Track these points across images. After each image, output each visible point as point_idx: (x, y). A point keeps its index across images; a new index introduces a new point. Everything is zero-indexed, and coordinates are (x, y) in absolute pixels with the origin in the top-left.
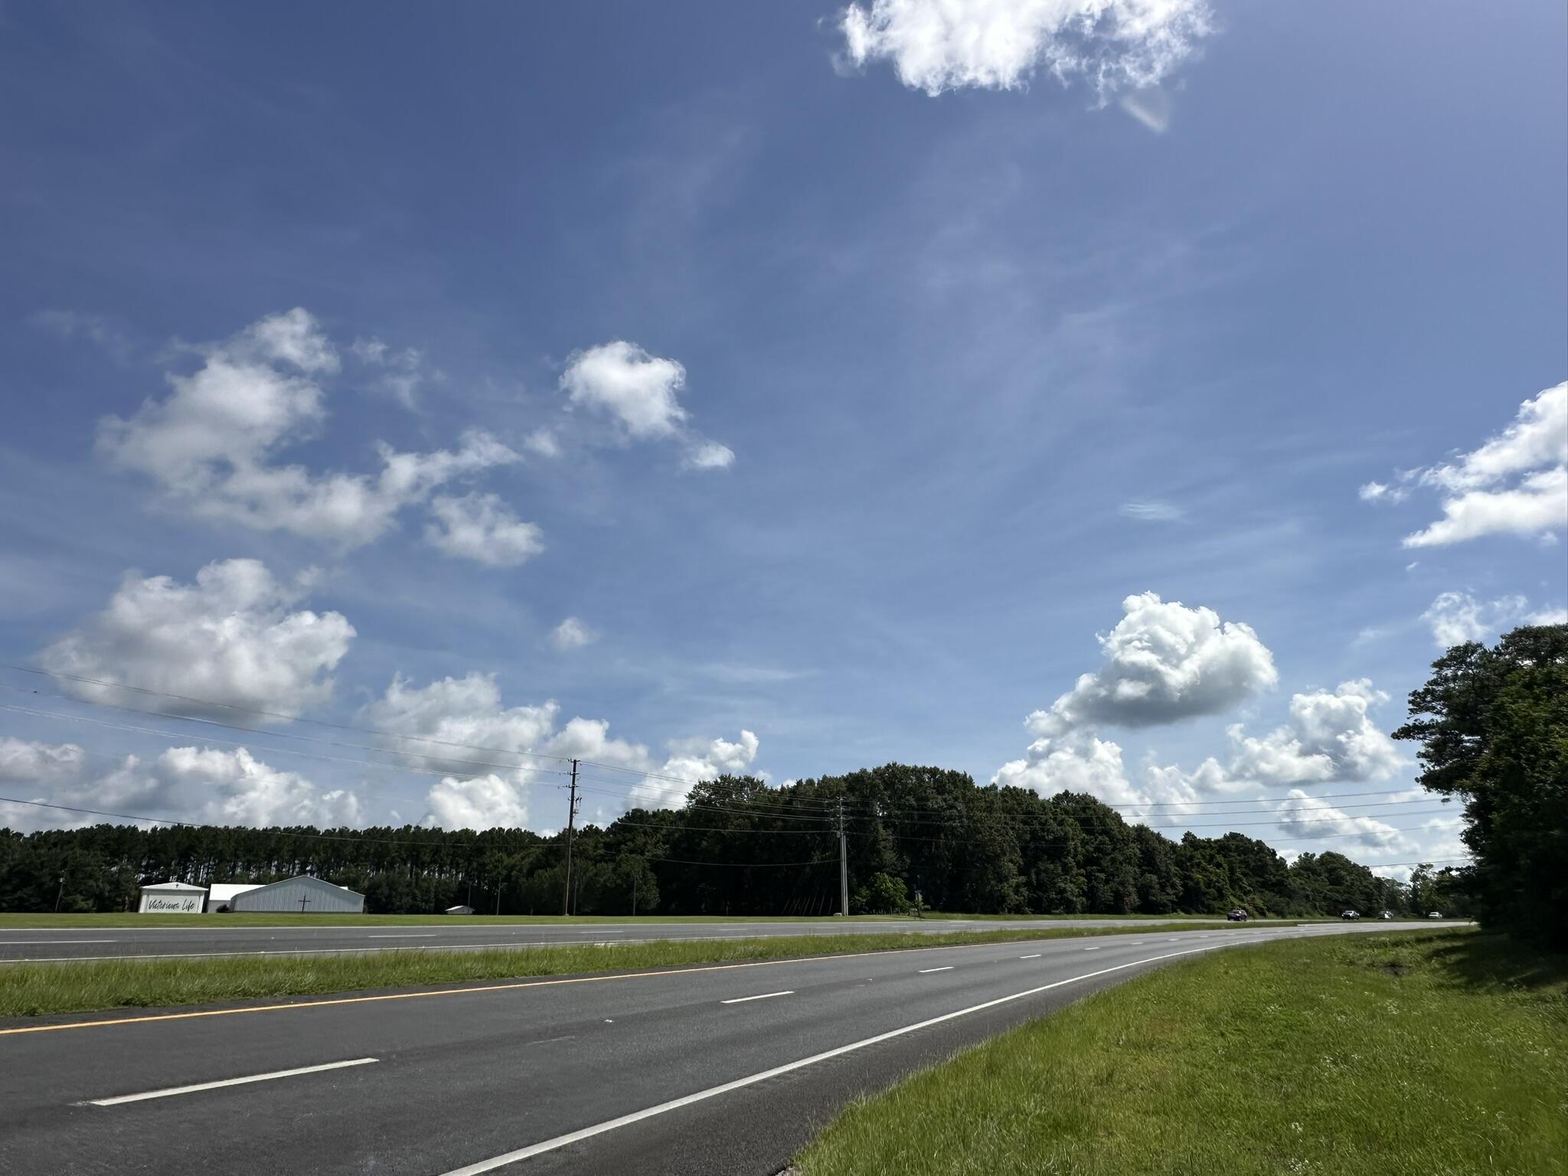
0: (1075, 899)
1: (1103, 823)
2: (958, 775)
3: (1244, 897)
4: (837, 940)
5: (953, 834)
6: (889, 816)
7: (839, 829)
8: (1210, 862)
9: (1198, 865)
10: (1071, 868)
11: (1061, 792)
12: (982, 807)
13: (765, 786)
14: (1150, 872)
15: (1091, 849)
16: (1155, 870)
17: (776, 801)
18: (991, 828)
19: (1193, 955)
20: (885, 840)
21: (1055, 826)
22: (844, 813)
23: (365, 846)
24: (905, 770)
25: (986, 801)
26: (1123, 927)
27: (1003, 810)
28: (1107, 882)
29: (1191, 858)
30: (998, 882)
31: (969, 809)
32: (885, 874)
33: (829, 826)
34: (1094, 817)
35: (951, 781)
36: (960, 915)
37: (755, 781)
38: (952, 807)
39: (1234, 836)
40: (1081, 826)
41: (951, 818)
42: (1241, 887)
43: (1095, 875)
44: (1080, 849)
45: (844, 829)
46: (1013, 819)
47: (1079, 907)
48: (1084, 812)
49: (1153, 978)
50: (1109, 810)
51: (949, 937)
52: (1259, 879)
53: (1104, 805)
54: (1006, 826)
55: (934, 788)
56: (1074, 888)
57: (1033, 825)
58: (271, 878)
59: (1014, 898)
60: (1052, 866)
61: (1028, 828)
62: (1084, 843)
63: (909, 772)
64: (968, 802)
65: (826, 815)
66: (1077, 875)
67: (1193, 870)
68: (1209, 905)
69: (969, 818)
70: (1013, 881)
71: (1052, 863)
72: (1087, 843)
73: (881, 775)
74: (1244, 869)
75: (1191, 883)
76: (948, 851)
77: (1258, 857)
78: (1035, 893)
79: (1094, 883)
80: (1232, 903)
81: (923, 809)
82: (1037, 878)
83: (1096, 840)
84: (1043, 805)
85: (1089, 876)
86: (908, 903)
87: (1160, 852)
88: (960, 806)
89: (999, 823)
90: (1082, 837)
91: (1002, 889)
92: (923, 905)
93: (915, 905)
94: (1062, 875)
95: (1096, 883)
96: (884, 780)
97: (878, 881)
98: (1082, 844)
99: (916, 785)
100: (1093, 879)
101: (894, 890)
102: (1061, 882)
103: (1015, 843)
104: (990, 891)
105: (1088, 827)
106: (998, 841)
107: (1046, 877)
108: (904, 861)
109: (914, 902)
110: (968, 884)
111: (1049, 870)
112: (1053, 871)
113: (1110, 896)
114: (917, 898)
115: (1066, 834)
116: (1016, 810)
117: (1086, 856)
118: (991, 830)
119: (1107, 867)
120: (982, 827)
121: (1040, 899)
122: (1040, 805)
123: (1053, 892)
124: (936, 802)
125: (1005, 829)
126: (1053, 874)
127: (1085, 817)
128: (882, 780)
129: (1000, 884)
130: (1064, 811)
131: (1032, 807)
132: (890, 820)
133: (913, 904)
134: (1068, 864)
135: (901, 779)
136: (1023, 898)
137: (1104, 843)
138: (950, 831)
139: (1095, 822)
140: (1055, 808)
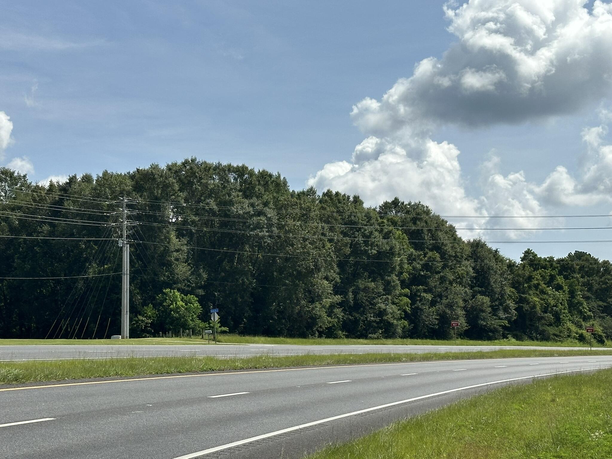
0: (395, 322)
1: (434, 237)
2: (271, 176)
3: (583, 323)
4: (112, 363)
5: (260, 247)
6: (185, 222)
7: (121, 236)
8: (549, 284)
9: (537, 286)
10: (394, 287)
11: (390, 200)
12: (296, 214)
13: (29, 182)
14: (483, 293)
15: (419, 266)
16: (487, 290)
17: (42, 200)
18: (305, 240)
19: (518, 382)
20: (177, 251)
21: (377, 238)
22: (129, 217)
24: (207, 168)
25: (301, 208)
26: (446, 353)
27: (321, 219)
28: (433, 303)
29: (530, 278)
30: (310, 302)
31: (281, 217)
32: (176, 291)
33: (109, 232)
34: (425, 229)
35: (262, 183)
36: (263, 339)
37: (16, 174)
38: (260, 213)
39: (580, 255)
40: (409, 239)
41: (258, 226)
42: (580, 312)
43: (420, 296)
44: (406, 266)
45: (128, 237)
46: (332, 229)
47: (399, 330)
48: (415, 223)
49: (474, 404)
50: (444, 222)
51: (248, 361)
52: (601, 303)
53: (438, 217)
54: (323, 237)
55: (240, 191)
56: (396, 311)
57: (356, 237)
59: (326, 321)
60: (372, 285)
61: (348, 240)
62: (411, 259)
63: (211, 170)
64: (280, 209)
65: (106, 219)
66: (401, 295)
67: (531, 292)
68: (544, 331)
69: (280, 227)
70: (327, 301)
71: (374, 280)
72: (414, 260)
73: (176, 172)
74: (586, 293)
75: (526, 307)
76: (253, 265)
77: (603, 279)
78: (352, 316)
79: (419, 304)
80: (569, 329)
81: (226, 216)
82: (355, 297)
83: (425, 257)
84: (368, 215)
85: (413, 297)
86: (202, 325)
87: (496, 272)
88: (271, 213)
89: (314, 234)
90: (409, 253)
91: (313, 309)
92: (220, 327)
93: (210, 327)
94: (383, 295)
95: (422, 304)
96: (179, 179)
97: (166, 299)
98: (409, 260)
99: (218, 186)
100: (417, 300)
101: (186, 309)
102: (381, 303)
103: (332, 258)
104: (300, 312)
105: (417, 241)
106: (313, 254)
107: (365, 296)
108: (199, 275)
109: (209, 323)
110: (274, 304)
111: (369, 288)
112: (373, 290)
113: (436, 319)
114: (212, 319)
115: (391, 248)
116: (336, 220)
117: (412, 274)
118: (304, 242)
119: (435, 287)
120: (295, 238)
121: (356, 322)
122: (364, 214)
123: (371, 314)
124: (242, 207)
125: (321, 241)
126: (373, 293)
127: (414, 230)
128: (178, 178)
129: (312, 304)
130: (391, 222)
131: (355, 216)
132: (185, 227)
133: (207, 325)
134: (391, 282)
135: (201, 178)
136: (336, 320)
137: (434, 260)
138: (257, 242)
139: (426, 236)
140: (381, 217)
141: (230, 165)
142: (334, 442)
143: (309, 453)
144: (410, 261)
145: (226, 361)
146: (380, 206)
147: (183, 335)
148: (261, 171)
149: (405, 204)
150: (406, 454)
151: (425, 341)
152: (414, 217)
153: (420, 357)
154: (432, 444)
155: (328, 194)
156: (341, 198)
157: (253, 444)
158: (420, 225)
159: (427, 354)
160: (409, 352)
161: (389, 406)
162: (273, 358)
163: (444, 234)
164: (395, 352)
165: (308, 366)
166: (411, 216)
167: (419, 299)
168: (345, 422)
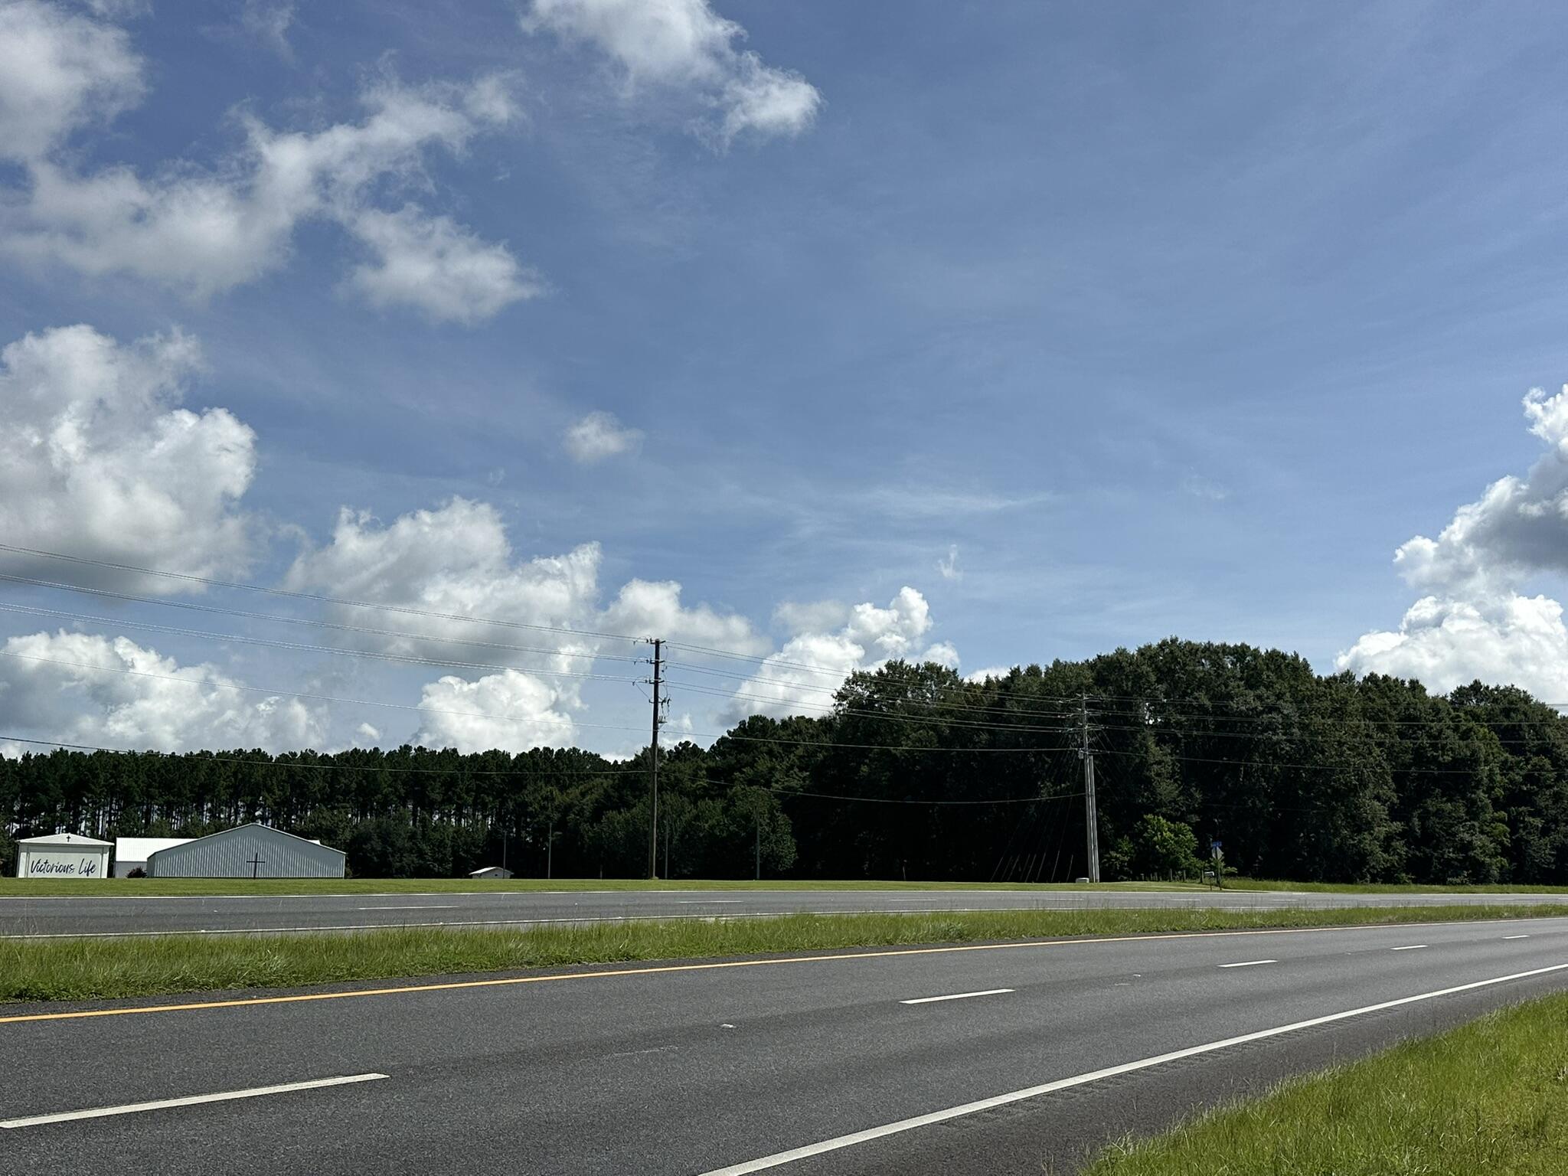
0: (1487, 860)
1: (1539, 735)
2: (1284, 657)
4: (1082, 916)
5: (1275, 755)
6: (1167, 724)
7: (1082, 745)
10: (1483, 809)
11: (1467, 685)
12: (1327, 709)
13: (959, 678)
15: (1519, 779)
17: (978, 701)
18: (1340, 744)
20: (1159, 763)
21: (1452, 739)
22: (1090, 719)
23: (343, 780)
24: (1192, 650)
25: (1333, 699)
27: (1364, 716)
28: (1545, 832)
30: (1354, 831)
31: (1303, 713)
32: (1160, 818)
33: (1065, 740)
34: (1524, 724)
35: (1272, 667)
36: (1288, 884)
37: (943, 670)
38: (1271, 709)
40: (1500, 740)
41: (1270, 727)
43: (1523, 822)
44: (1498, 778)
45: (1090, 746)
46: (1382, 728)
47: (1495, 872)
48: (1508, 716)
50: (1552, 713)
51: (1270, 916)
53: (1543, 705)
54: (1368, 740)
55: (1241, 679)
56: (1487, 843)
57: (1418, 739)
58: (204, 828)
59: (1380, 858)
60: (1449, 806)
61: (1408, 743)
62: (1505, 767)
63: (1199, 653)
64: (1302, 702)
65: (1061, 723)
66: (1494, 820)
69: (1304, 727)
70: (1381, 831)
71: (1450, 800)
72: (1511, 769)
73: (1151, 657)
76: (1267, 781)
78: (1419, 851)
79: (1523, 833)
81: (1226, 714)
82: (1423, 824)
83: (1527, 764)
84: (1436, 704)
85: (1513, 823)
86: (1200, 864)
88: (1288, 709)
89: (1355, 735)
90: (1502, 758)
91: (1360, 842)
92: (1225, 867)
93: (1211, 866)
94: (1466, 820)
95: (1527, 833)
96: (1156, 666)
97: (1148, 828)
98: (1503, 769)
99: (1210, 674)
100: (1521, 827)
101: (1175, 842)
102: (1464, 832)
103: (1384, 768)
104: (1340, 847)
105: (1513, 742)
106: (1355, 764)
107: (1438, 823)
108: (1191, 796)
109: (1210, 862)
110: (1302, 835)
111: (1443, 811)
112: (1449, 813)
113: (1550, 854)
114: (1214, 856)
115: (1473, 753)
116: (1390, 716)
117: (1509, 789)
118: (1341, 747)
119: (1547, 807)
120: (1326, 741)
121: (1428, 860)
122: (1428, 706)
123: (1449, 848)
124: (1245, 701)
125: (1366, 745)
126: (1450, 818)
127: (1508, 725)
128: (1153, 666)
129: (1358, 835)
130: (1471, 715)
131: (1415, 709)
132: (1166, 731)
133: (1207, 865)
134: (1476, 802)
135: (1185, 665)
136: (1396, 857)
137: (1542, 768)
138: (1269, 749)
139: (1526, 734)
140: (1455, 709)
141: (1225, 645)
142: (1410, 1036)
143: (1374, 1051)
144: (1505, 771)
145: (1238, 916)
146: (1451, 693)
147: (1174, 879)
148: (1269, 651)
149: (1490, 688)
150: (1522, 1054)
151: (1535, 887)
152: (1506, 708)
153: (1531, 912)
154: (1561, 1041)
155: (1372, 678)
156: (1392, 684)
157: (1289, 1034)
158: (1517, 718)
159: (1541, 906)
160: (1512, 904)
161: (1489, 984)
162: (1306, 912)
163: (1556, 731)
164: (1491, 904)
165: (1361, 923)
166: (1501, 706)
167: (1522, 825)
168: (1424, 1006)
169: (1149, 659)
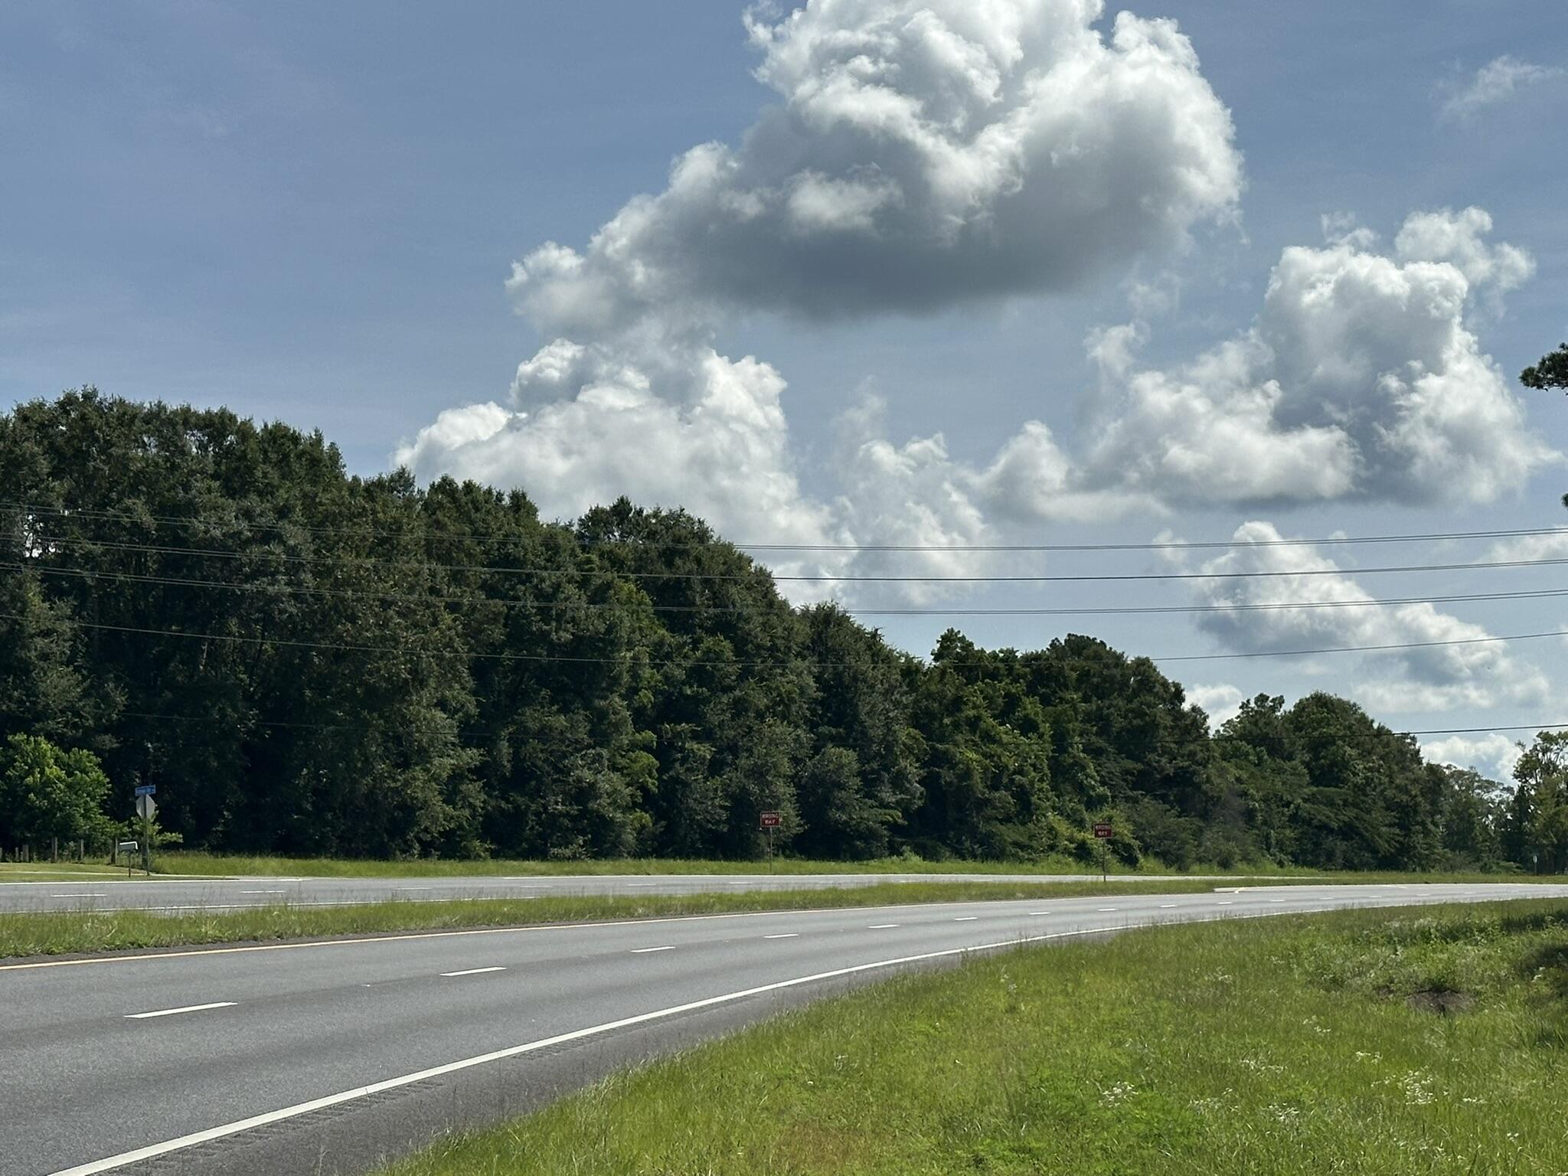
0: (619, 816)
1: (718, 599)
2: (295, 439)
3: (1086, 816)
5: (268, 622)
6: (64, 559)
8: (1003, 716)
9: (974, 724)
10: (617, 727)
11: (607, 504)
12: (364, 538)
14: (839, 741)
15: (679, 674)
16: (851, 733)
18: (385, 604)
19: (925, 965)
20: (46, 634)
21: (574, 600)
24: (126, 417)
25: (376, 523)
26: (747, 895)
27: (428, 552)
28: (715, 767)
29: (957, 704)
30: (398, 766)
31: (328, 546)
32: (41, 739)
34: (696, 578)
35: (273, 456)
36: (274, 862)
38: (268, 536)
39: (1078, 646)
40: (655, 604)
41: (262, 570)
42: (1080, 788)
43: (682, 749)
44: (646, 673)
46: (457, 578)
47: (629, 837)
48: (670, 564)
49: (815, 1022)
50: (743, 561)
51: (234, 921)
52: (1129, 764)
53: (729, 548)
54: (433, 599)
55: (215, 476)
56: (621, 787)
57: (517, 598)
59: (439, 814)
60: (562, 720)
61: (498, 605)
62: (660, 655)
63: (138, 423)
64: (321, 524)
66: (634, 746)
67: (959, 738)
68: (990, 835)
69: (322, 572)
70: (444, 764)
71: (564, 710)
72: (668, 656)
73: (42, 426)
74: (1093, 738)
75: (947, 776)
76: (250, 670)
77: (1133, 706)
78: (508, 801)
79: (679, 769)
80: (1051, 829)
81: (179, 542)
82: (516, 753)
83: (695, 649)
84: (552, 540)
85: (664, 752)
86: (112, 827)
87: (872, 687)
88: (296, 534)
89: (411, 589)
90: (655, 638)
91: (406, 784)
92: (160, 832)
93: (133, 833)
94: (589, 747)
95: (688, 770)
96: (51, 444)
97: (15, 760)
98: (656, 657)
99: (157, 464)
100: (676, 760)
101: (69, 786)
102: (583, 767)
103: (457, 651)
104: (371, 792)
105: (675, 609)
106: (406, 642)
107: (542, 751)
108: (106, 698)
109: (130, 825)
110: (305, 771)
111: (551, 730)
112: (562, 733)
113: (721, 807)
114: (139, 812)
115: (610, 629)
116: (469, 555)
117: (662, 692)
118: (385, 610)
119: (721, 725)
120: (360, 600)
121: (518, 816)
122: (538, 540)
123: (556, 795)
124: (221, 519)
125: (428, 608)
126: (563, 742)
127: (669, 579)
128: (46, 442)
129: (404, 772)
130: (609, 559)
131: (516, 545)
132: (67, 571)
133: (126, 830)
134: (608, 714)
135: (110, 444)
136: (467, 812)
137: (718, 656)
138: (259, 610)
139: (698, 595)
140: (584, 548)
141: (189, 409)
142: (456, 1128)
143: (391, 1158)
144: (658, 661)
145: (174, 923)
146: (581, 520)
147: (60, 856)
148: (269, 426)
149: (645, 513)
150: (643, 1152)
151: (692, 863)
152: (668, 548)
153: (682, 905)
154: (708, 1127)
155: (445, 487)
156: (481, 498)
157: (245, 1136)
158: (684, 567)
159: (699, 896)
160: (652, 892)
161: (601, 1033)
162: (300, 913)
163: (745, 592)
164: (617, 893)
165: (393, 931)
166: (661, 546)
167: (679, 755)
168: (488, 1074)
169: (38, 429)
